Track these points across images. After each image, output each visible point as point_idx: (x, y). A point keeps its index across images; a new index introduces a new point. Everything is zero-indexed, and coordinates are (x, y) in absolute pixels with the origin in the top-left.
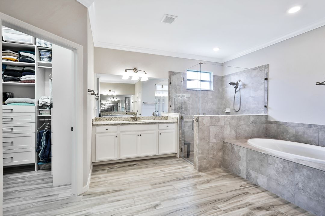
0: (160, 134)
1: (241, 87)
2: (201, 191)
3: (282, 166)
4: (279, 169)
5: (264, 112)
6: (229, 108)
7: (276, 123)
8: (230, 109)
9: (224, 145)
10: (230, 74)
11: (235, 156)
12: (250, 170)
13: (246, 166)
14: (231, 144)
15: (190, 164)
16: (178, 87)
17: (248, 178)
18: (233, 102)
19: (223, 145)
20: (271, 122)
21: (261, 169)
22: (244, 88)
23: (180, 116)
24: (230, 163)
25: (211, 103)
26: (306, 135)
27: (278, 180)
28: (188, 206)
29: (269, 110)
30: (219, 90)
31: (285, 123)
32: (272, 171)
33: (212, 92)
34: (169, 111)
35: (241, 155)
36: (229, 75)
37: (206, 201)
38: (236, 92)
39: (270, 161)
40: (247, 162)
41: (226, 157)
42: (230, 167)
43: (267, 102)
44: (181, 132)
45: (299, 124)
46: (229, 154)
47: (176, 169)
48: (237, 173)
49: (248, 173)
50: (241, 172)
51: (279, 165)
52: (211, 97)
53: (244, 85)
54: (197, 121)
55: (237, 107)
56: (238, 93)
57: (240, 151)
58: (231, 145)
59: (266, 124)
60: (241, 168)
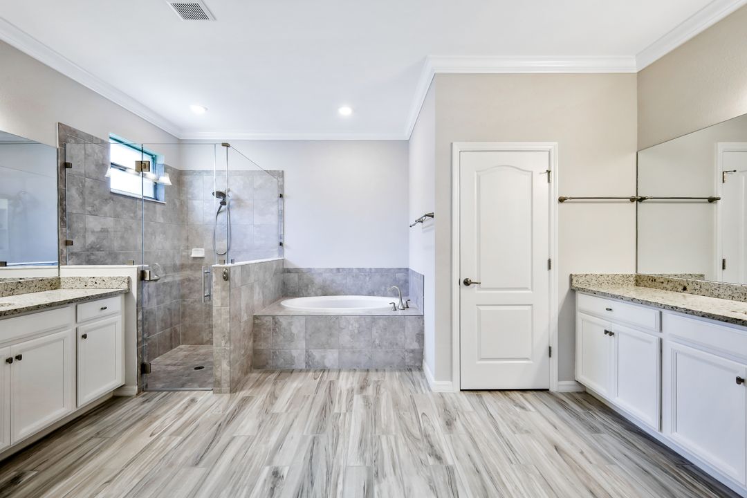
0: (85, 336)
1: (232, 203)
2: (289, 411)
3: (357, 326)
4: (354, 331)
5: (277, 255)
6: (201, 247)
7: (297, 271)
8: (203, 249)
9: (257, 322)
10: (203, 171)
11: (282, 337)
12: (312, 351)
13: (304, 347)
14: (274, 317)
15: (187, 392)
16: (88, 183)
17: (309, 366)
18: (212, 235)
19: (254, 323)
20: (288, 271)
21: (329, 341)
22: (240, 206)
23: (139, 272)
24: (272, 354)
25: (161, 235)
26: (334, 284)
27: (353, 347)
28: (310, 437)
29: (286, 250)
30: (174, 204)
31: (310, 270)
32: (345, 338)
33: (163, 206)
34: (62, 260)
35: (294, 330)
36: (200, 173)
37: (316, 417)
38: (218, 213)
39: (343, 324)
40: (306, 340)
41: (263, 346)
42: (270, 362)
43: (281, 237)
44: (140, 317)
45: (326, 269)
46: (267, 338)
47: (181, 414)
48: (287, 367)
49: (309, 356)
50: (296, 361)
51: (354, 325)
52: (161, 220)
53: (238, 200)
54: (226, 277)
55: (222, 246)
56: (222, 217)
57: (292, 325)
58: (273, 319)
59: (282, 275)
60: (295, 353)
